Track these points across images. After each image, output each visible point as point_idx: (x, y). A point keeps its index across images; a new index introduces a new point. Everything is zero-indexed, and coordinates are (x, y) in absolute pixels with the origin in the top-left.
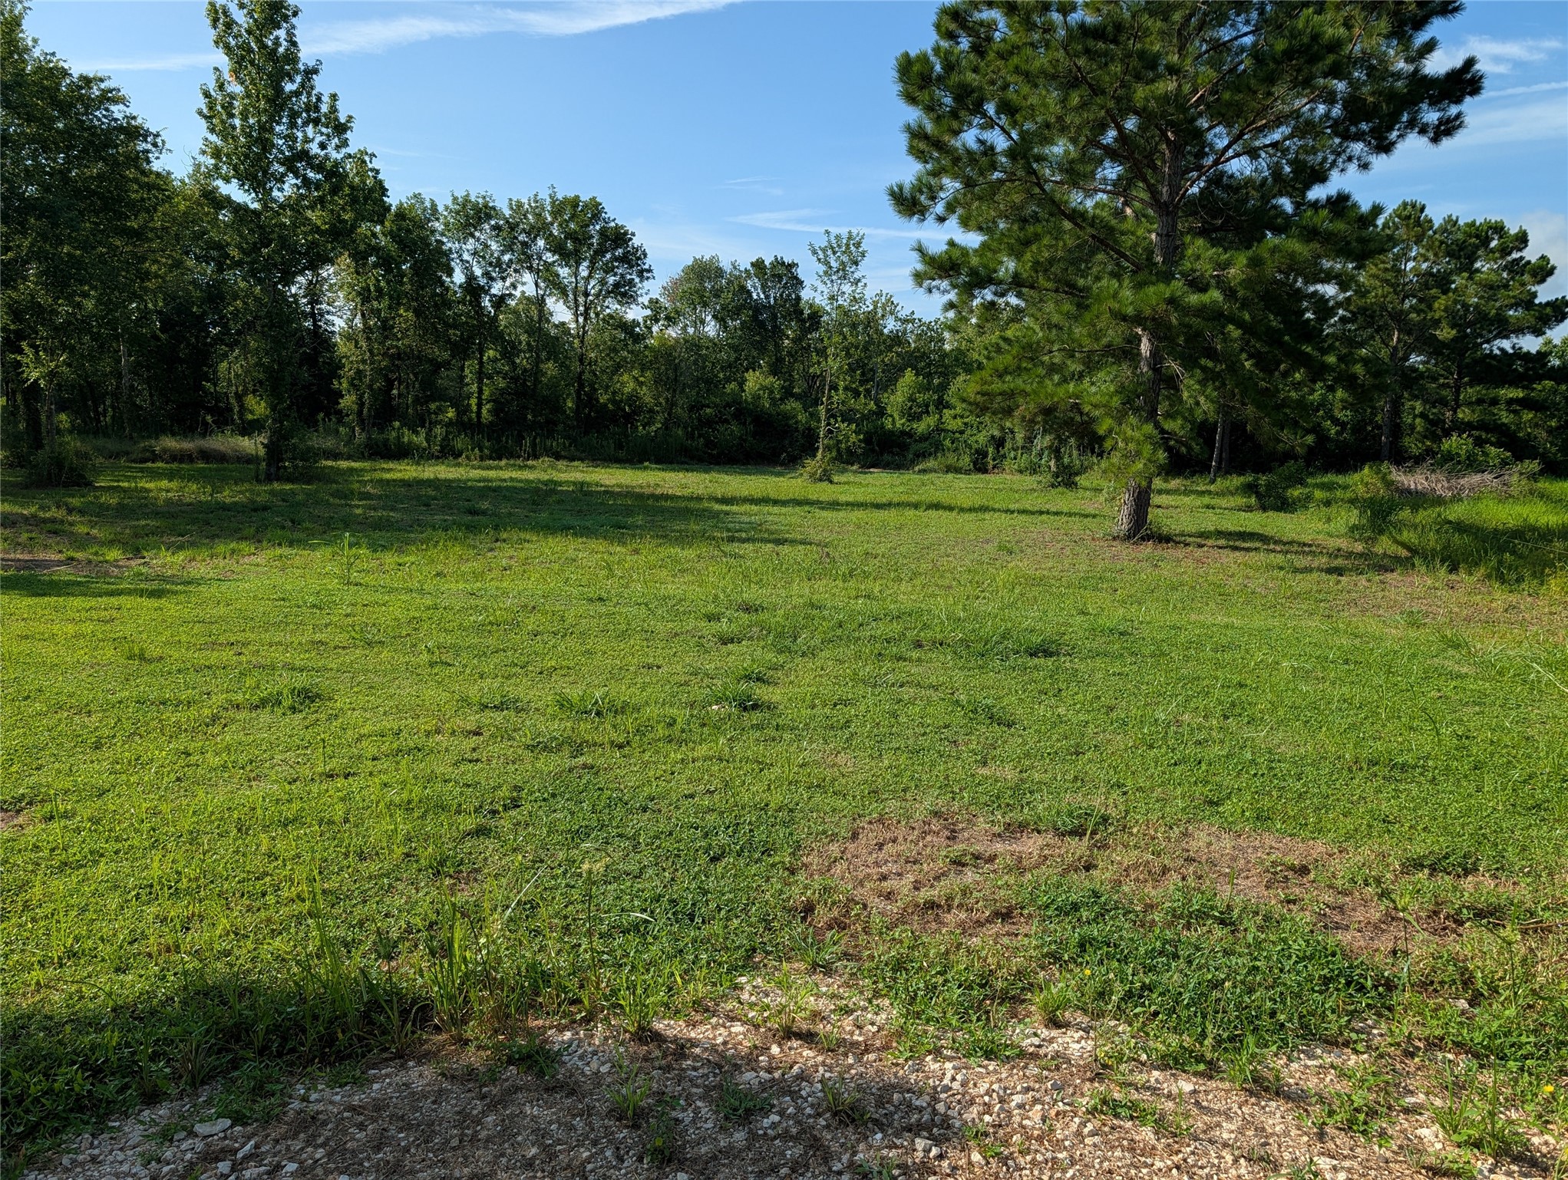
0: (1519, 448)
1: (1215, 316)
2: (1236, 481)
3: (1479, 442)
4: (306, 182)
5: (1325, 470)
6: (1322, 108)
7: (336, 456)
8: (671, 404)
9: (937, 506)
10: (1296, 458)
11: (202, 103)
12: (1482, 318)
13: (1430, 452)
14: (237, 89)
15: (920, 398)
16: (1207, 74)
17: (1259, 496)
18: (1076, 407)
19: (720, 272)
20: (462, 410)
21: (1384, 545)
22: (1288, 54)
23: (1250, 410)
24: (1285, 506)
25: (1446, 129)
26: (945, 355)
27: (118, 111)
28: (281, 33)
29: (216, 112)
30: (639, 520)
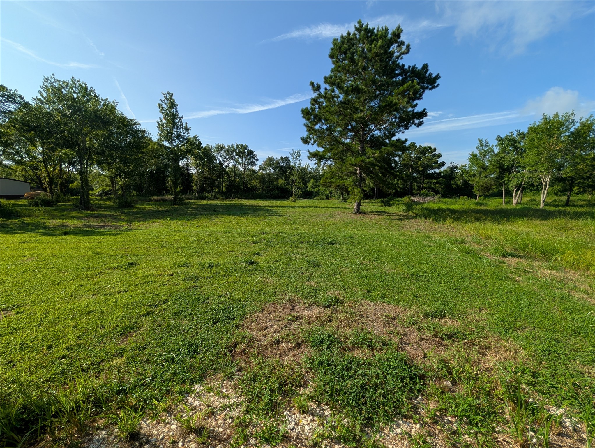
0: (437, 192)
1: (372, 164)
2: (380, 200)
3: (428, 191)
4: (181, 141)
5: (398, 197)
6: (394, 120)
7: (192, 199)
8: (263, 187)
9: (317, 207)
10: (392, 195)
11: (157, 125)
12: (428, 166)
13: (418, 193)
14: (165, 121)
15: (315, 184)
16: (369, 112)
17: (384, 203)
18: (344, 185)
19: (274, 160)
20: (219, 189)
21: (410, 213)
22: (386, 106)
23: (381, 185)
24: (389, 205)
25: (420, 124)
26: (320, 175)
27: (138, 126)
28: (174, 110)
29: (161, 126)
30: (250, 212)
